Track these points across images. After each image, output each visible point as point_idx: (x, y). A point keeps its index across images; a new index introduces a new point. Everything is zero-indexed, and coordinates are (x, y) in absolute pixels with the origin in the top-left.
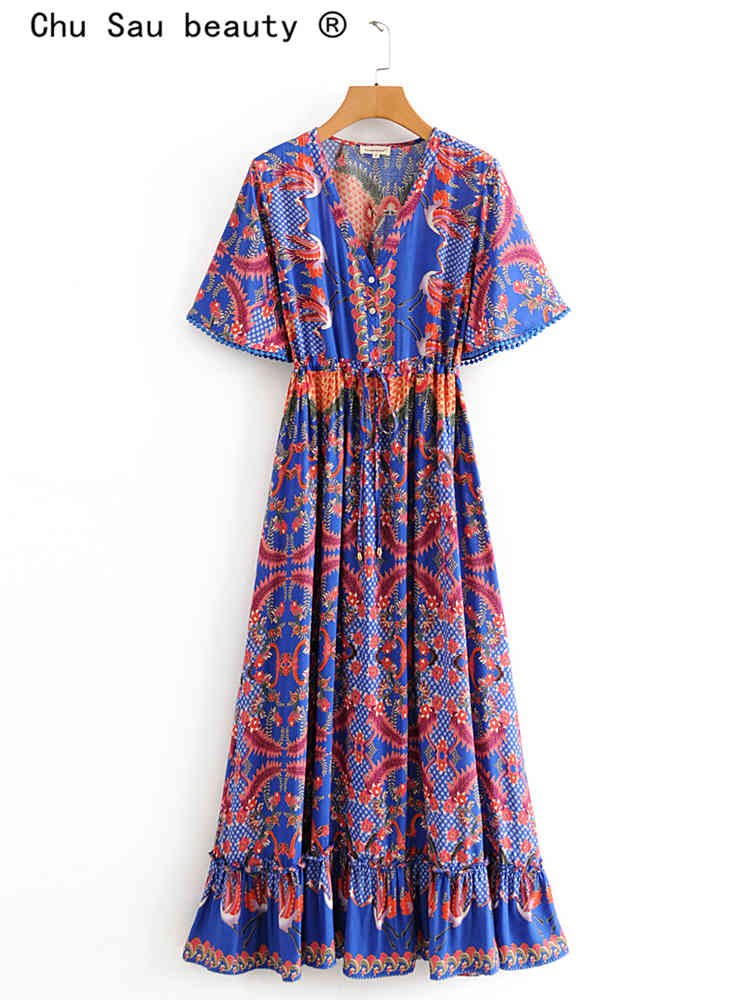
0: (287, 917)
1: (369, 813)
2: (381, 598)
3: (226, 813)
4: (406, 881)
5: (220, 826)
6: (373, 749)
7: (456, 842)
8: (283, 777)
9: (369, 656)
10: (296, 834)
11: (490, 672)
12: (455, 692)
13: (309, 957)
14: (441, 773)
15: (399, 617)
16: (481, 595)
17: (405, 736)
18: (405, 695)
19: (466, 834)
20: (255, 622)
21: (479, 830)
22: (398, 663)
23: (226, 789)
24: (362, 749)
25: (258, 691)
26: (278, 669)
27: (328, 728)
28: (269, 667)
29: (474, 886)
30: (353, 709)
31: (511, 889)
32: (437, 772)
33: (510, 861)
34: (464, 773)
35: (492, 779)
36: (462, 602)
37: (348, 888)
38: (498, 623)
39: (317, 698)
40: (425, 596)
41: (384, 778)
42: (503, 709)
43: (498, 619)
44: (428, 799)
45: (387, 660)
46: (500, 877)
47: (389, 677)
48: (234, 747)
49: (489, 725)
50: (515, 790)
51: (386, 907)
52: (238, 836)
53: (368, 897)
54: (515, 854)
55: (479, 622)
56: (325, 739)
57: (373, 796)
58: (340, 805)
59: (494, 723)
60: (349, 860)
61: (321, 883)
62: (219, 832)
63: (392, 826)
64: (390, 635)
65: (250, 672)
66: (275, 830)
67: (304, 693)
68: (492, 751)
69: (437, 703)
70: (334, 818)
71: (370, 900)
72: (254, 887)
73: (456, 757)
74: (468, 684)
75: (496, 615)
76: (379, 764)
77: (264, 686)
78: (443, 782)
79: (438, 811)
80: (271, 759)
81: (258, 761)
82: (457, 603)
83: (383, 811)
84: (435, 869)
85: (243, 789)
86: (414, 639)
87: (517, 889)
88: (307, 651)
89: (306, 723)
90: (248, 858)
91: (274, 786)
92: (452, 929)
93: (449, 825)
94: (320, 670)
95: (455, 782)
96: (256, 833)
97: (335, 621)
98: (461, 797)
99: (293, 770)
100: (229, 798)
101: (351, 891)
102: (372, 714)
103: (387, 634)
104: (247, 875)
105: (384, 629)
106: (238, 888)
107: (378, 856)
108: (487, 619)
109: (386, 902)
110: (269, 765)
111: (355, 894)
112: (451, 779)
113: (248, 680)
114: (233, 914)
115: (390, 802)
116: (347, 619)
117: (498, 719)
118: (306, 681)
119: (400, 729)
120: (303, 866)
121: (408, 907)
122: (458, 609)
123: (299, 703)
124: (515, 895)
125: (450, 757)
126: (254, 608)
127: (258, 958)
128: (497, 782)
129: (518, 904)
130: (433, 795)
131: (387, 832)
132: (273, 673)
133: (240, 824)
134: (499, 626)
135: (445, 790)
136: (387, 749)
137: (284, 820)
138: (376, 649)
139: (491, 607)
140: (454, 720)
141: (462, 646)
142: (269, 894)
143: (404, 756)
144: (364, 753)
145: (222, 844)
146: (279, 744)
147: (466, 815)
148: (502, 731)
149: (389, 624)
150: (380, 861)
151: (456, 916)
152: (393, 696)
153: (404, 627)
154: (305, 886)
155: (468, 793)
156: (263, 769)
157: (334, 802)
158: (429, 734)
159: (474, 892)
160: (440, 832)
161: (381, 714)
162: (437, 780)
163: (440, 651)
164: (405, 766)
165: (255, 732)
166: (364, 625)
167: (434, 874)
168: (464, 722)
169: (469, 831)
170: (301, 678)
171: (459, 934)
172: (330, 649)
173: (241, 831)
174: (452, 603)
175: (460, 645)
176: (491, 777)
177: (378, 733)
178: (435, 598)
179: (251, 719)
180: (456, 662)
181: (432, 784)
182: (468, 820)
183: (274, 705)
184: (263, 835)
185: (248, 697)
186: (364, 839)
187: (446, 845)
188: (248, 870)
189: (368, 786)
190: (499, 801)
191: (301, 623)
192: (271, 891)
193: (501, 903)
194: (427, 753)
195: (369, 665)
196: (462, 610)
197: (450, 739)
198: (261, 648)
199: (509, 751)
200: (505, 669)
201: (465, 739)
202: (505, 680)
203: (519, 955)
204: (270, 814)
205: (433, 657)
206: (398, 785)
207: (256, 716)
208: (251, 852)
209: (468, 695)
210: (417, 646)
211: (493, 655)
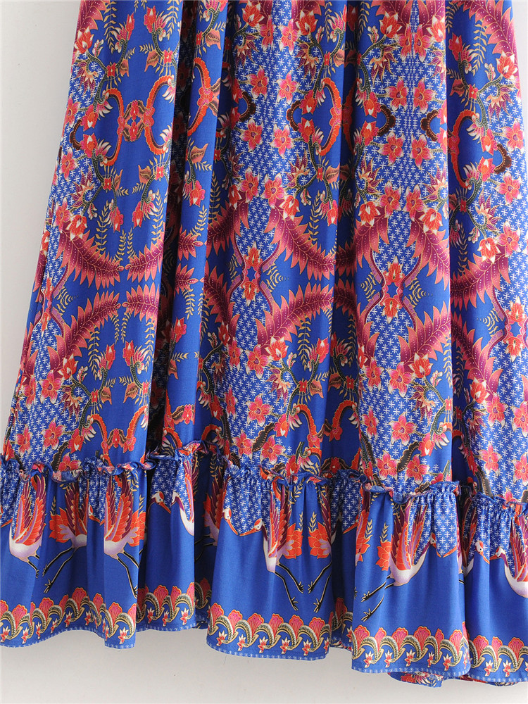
0: (115, 540)
1: (263, 388)
2: (302, 14)
3: (27, 382)
4: (319, 505)
5: (15, 407)
6: (276, 278)
7: (406, 443)
8: (121, 316)
9: (275, 113)
10: (138, 412)
11: (487, 155)
12: (421, 178)
13: (151, 611)
14: (389, 320)
15: (331, 45)
16: (478, 16)
17: (331, 256)
18: (334, 182)
19: (425, 429)
20: (83, 50)
21: (446, 425)
22: (326, 130)
23: (27, 343)
24: (257, 275)
25: (86, 168)
26: (120, 132)
27: (198, 234)
28: (106, 128)
29: (433, 523)
30: (244, 207)
31: (495, 541)
32: (383, 319)
33: (495, 491)
34: (428, 320)
35: (478, 343)
36: (443, 20)
37: (222, 506)
38: (506, 69)
39: (183, 182)
40: (379, 12)
41: (291, 329)
42: (507, 224)
43: (507, 62)
44: (364, 369)
45: (308, 124)
46: (477, 516)
47: (309, 154)
48: (42, 269)
49: (480, 249)
50: (515, 367)
51: (284, 542)
52: (43, 419)
53: (254, 523)
54: (504, 480)
55: (472, 63)
56: (194, 254)
57: (270, 359)
58: (215, 380)
59: (488, 246)
60: (226, 466)
61: (175, 495)
62: (12, 418)
63: (301, 415)
64: (314, 80)
65: (74, 138)
66: (105, 411)
67: (162, 170)
68: (481, 294)
69: (389, 200)
70: (205, 402)
71: (258, 527)
72: (66, 506)
73: (418, 293)
74: (446, 165)
75: (504, 54)
76: (285, 304)
77: (96, 162)
78: (391, 334)
79: (379, 387)
80: (102, 290)
81: (82, 292)
82: (435, 20)
83: (286, 385)
84: (369, 487)
85: (55, 340)
86: (355, 89)
87: (505, 542)
88: (170, 95)
89: (163, 223)
90: (58, 457)
91: (106, 335)
92: (394, 588)
93: (396, 412)
94: (190, 132)
95: (412, 335)
96: (74, 418)
97: (220, 46)
98: (421, 362)
99: (138, 303)
100: (32, 358)
101: (227, 512)
102: (276, 214)
103: (309, 79)
104: (55, 484)
105: (305, 69)
106: (39, 504)
107: (273, 462)
108: (486, 61)
109: (285, 535)
110: (99, 301)
111: (232, 515)
112: (406, 331)
113: (70, 150)
114: (28, 543)
115: (299, 372)
116: (241, 49)
117: (497, 240)
118: (166, 149)
119: (322, 242)
120: (148, 466)
121: (322, 546)
122: (435, 31)
123: (152, 186)
124: (502, 551)
125: (406, 292)
126: (82, 24)
127: (69, 609)
128: (485, 349)
129: (507, 569)
130: (373, 359)
131: (292, 424)
132: (111, 138)
133: (48, 400)
134: (507, 75)
135: (395, 350)
136: (299, 279)
137: (119, 390)
138: (289, 102)
139: (494, 39)
140: (417, 227)
141: (439, 98)
142: (90, 514)
143: (328, 291)
144: (259, 282)
145: (16, 437)
146: (115, 262)
147: (426, 395)
148: (502, 262)
149: (313, 61)
150: (278, 469)
151: (401, 567)
152: (314, 187)
153: (340, 63)
154: (150, 501)
155: (433, 355)
156: (89, 308)
157: (205, 374)
158: (372, 253)
159: (433, 533)
160: (381, 422)
161: (292, 217)
162: (381, 333)
163: (399, 110)
164: (327, 309)
165: (77, 240)
166: (270, 60)
167: (367, 495)
168: (435, 231)
169: (430, 423)
170: (157, 141)
171: (404, 598)
172: (209, 96)
173: (48, 411)
174: (425, 19)
175: (434, 94)
176: (475, 340)
177: (284, 250)
178: (396, 17)
179: (72, 217)
180: (426, 124)
181: (372, 339)
182: (430, 404)
183: (110, 195)
184: (84, 420)
185: (68, 180)
186: (251, 432)
187: (391, 446)
188: (57, 476)
189: (264, 340)
190: (484, 384)
191: (162, 46)
192: (94, 511)
193: (477, 564)
194: (367, 286)
195: (276, 128)
196: (441, 33)
197: (408, 259)
198: (93, 94)
199: (511, 298)
200: (515, 153)
201: (435, 259)
202: (513, 173)
203: (506, 657)
204: (98, 384)
205: (386, 121)
206: (314, 340)
207: (81, 213)
208: (63, 449)
209: (444, 184)
210: (360, 100)
211: (494, 126)
